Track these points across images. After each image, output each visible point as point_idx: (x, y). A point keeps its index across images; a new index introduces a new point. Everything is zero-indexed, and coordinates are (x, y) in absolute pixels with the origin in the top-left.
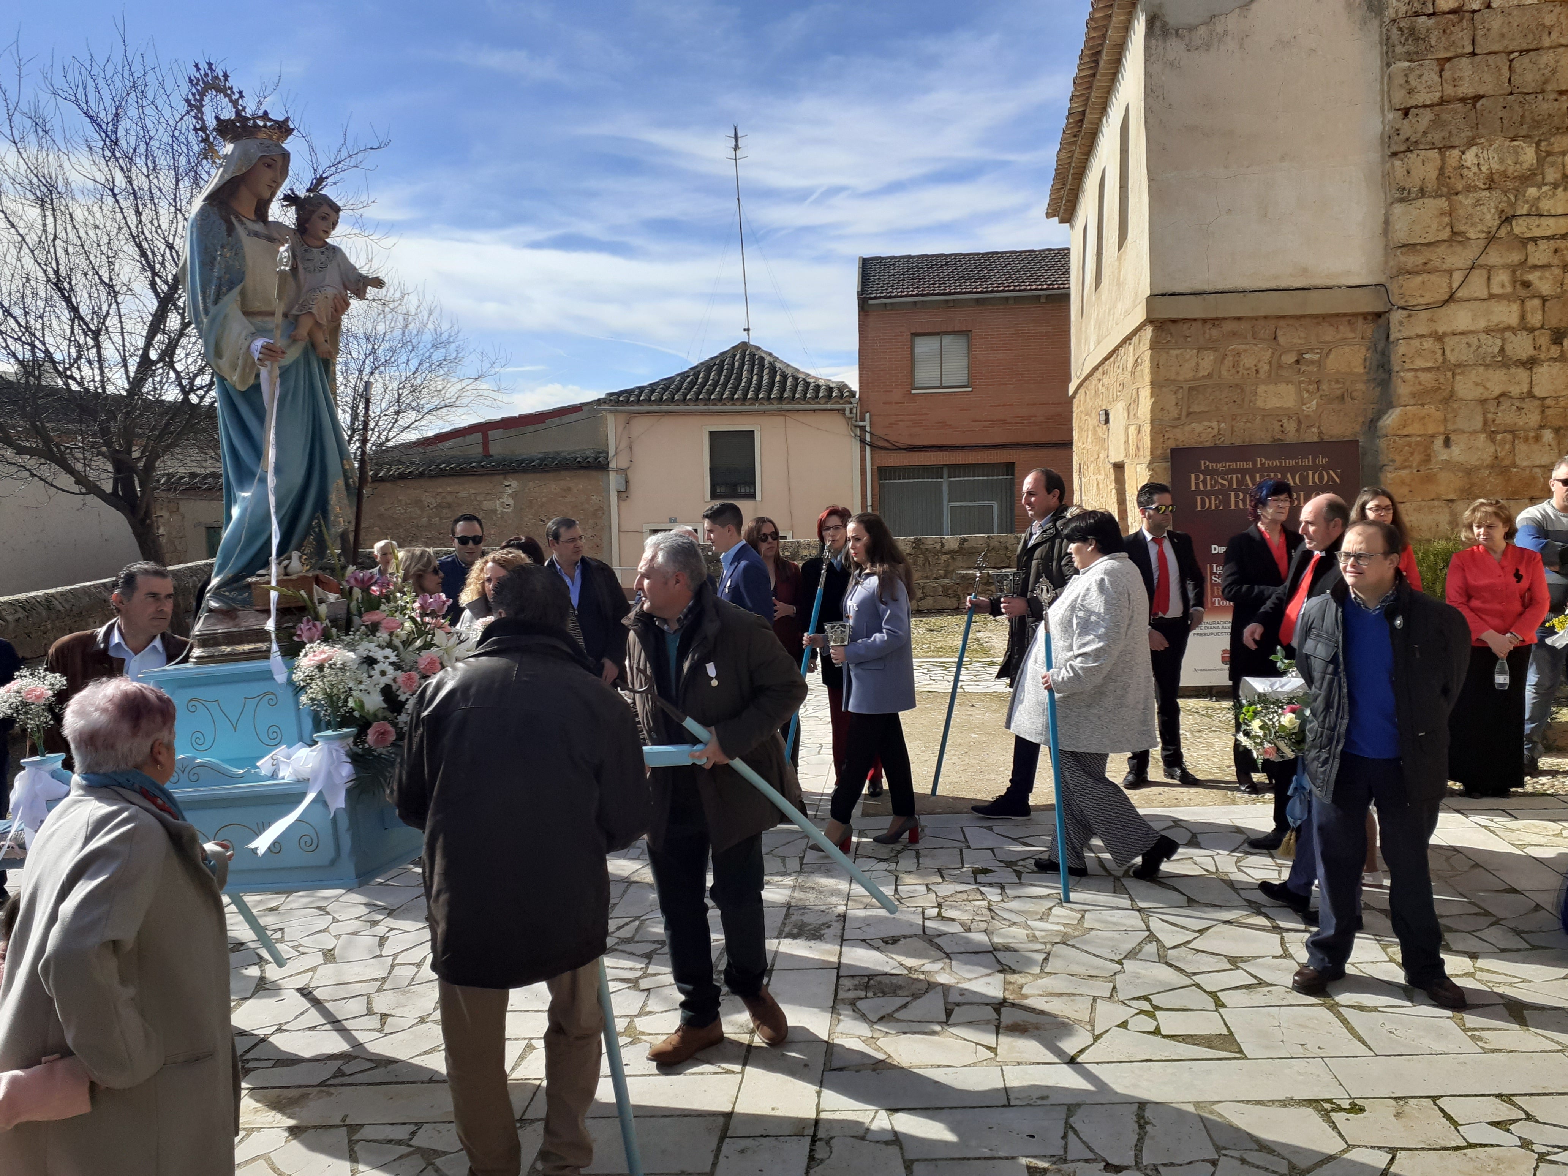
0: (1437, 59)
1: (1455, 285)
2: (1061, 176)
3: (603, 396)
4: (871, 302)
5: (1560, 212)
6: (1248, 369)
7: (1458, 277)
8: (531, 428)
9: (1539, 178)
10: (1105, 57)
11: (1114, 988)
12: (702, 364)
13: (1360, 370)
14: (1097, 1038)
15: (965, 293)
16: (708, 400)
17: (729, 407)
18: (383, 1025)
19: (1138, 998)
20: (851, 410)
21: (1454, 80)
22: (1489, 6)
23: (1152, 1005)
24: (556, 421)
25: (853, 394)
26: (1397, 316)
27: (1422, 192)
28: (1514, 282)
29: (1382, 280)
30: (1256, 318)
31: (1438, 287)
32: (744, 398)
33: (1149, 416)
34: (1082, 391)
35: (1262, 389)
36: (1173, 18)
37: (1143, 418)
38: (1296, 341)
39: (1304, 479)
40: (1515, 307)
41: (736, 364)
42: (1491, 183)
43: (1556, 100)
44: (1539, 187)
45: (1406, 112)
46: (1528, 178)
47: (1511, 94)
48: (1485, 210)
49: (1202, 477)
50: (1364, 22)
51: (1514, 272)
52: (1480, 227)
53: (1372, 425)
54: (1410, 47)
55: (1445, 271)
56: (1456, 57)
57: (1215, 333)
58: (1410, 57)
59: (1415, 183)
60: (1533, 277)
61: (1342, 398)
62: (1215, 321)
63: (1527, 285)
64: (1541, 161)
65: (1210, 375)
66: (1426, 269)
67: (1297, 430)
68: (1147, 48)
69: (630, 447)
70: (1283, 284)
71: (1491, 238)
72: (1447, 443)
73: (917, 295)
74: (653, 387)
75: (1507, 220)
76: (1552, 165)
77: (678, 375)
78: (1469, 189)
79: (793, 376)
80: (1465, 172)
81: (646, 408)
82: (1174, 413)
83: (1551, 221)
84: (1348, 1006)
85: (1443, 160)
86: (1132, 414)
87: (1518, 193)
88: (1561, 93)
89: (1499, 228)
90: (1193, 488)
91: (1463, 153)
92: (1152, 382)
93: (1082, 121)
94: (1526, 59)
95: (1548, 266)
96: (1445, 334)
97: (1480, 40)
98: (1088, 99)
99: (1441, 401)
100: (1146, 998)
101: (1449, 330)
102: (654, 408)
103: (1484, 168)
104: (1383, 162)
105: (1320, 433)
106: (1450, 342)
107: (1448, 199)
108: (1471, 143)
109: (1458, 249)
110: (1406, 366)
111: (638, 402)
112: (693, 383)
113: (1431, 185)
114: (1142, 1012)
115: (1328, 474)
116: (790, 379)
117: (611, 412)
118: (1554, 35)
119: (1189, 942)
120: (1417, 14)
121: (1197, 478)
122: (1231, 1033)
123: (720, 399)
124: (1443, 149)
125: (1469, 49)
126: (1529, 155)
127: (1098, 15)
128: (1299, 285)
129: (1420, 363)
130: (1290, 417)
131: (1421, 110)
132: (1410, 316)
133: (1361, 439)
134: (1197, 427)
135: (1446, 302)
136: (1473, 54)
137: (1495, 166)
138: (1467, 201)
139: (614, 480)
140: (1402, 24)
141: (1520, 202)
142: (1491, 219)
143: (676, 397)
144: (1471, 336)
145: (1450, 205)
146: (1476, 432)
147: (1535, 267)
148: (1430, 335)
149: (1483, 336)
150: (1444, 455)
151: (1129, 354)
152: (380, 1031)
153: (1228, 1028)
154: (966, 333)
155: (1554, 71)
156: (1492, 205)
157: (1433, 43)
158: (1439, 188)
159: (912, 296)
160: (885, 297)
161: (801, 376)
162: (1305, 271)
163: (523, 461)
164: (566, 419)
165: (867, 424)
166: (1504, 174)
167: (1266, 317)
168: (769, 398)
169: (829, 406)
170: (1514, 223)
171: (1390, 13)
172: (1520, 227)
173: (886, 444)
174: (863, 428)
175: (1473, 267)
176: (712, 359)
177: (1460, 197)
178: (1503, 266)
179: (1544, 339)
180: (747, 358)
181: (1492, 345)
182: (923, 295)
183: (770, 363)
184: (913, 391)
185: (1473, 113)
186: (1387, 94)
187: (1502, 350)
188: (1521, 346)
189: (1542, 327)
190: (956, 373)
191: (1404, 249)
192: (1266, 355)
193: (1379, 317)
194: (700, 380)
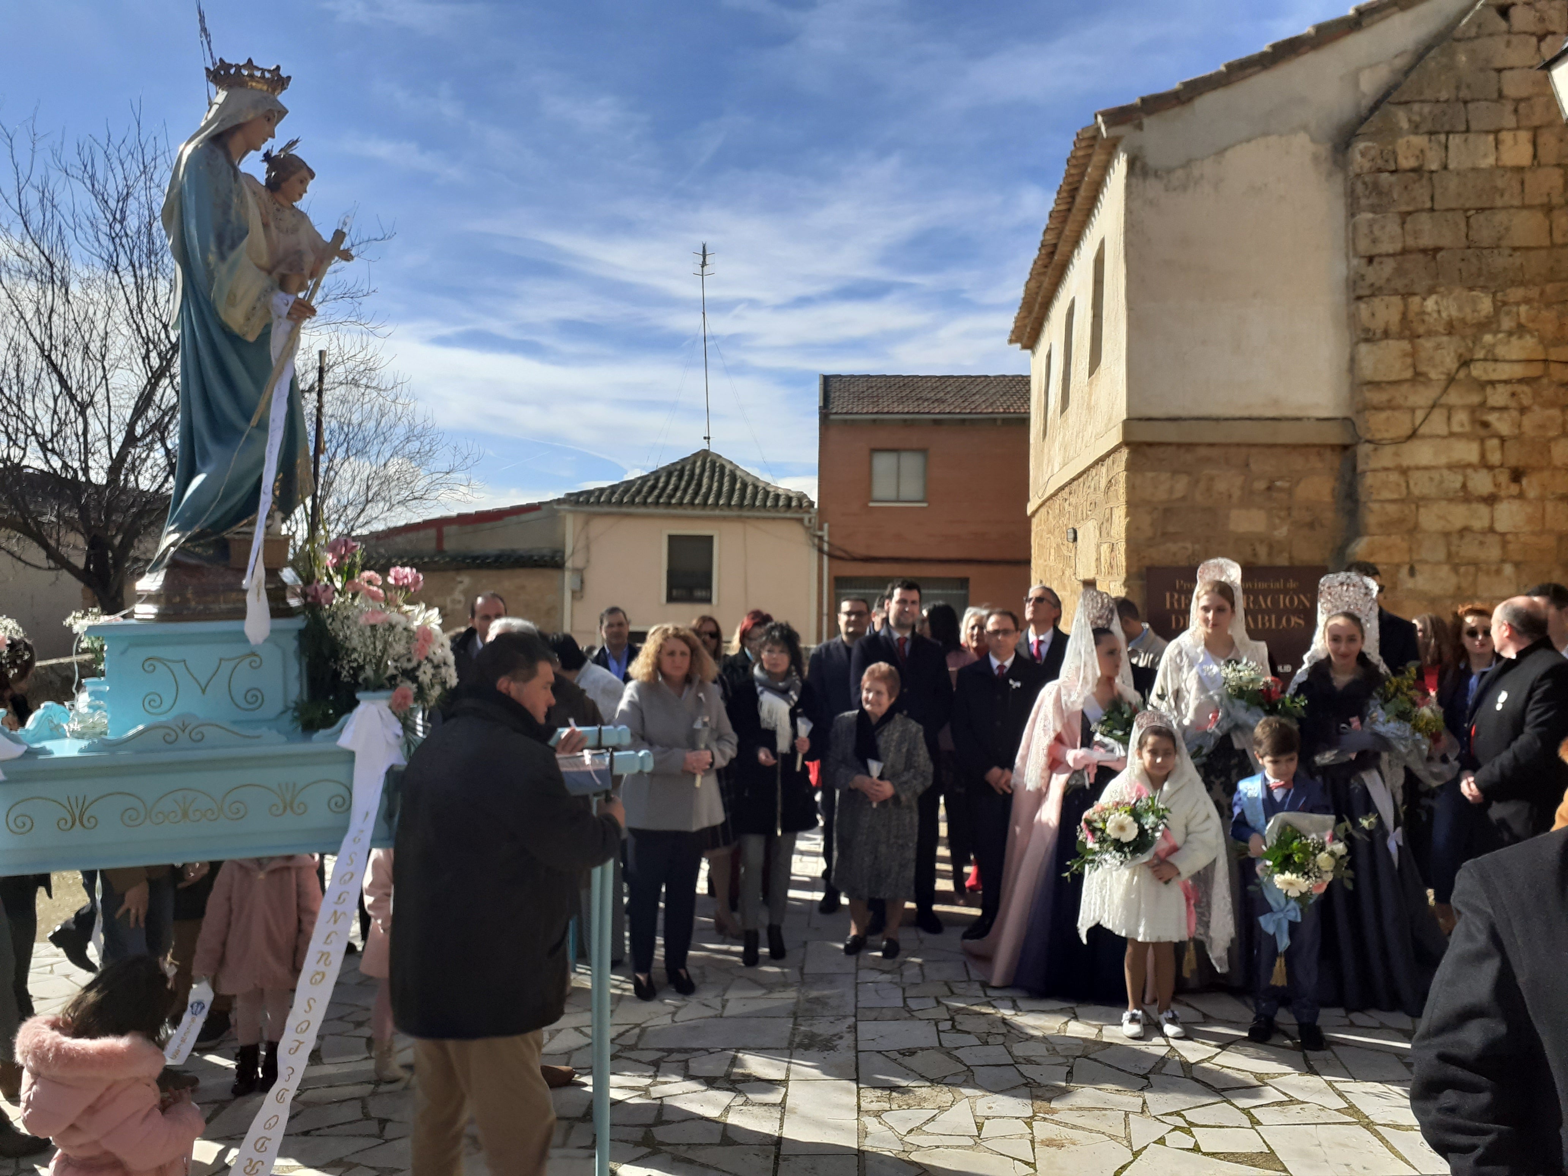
0: (1399, 213)
1: (1418, 423)
3: (562, 496)
5: (1514, 357)
6: (1220, 494)
7: (1420, 415)
8: (488, 525)
9: (1494, 326)
10: (1083, 193)
11: (1144, 1103)
12: (663, 469)
13: (1327, 498)
14: (1136, 1154)
15: (924, 413)
16: (668, 504)
17: (690, 512)
18: (382, 1130)
19: (1171, 1114)
20: (810, 519)
21: (1415, 232)
22: (1445, 167)
23: (1186, 1121)
24: (514, 518)
25: (811, 504)
26: (1364, 449)
27: (1386, 334)
28: (1473, 421)
29: (1348, 414)
30: (1229, 445)
31: (1402, 424)
32: (705, 504)
33: (1123, 535)
34: (1043, 510)
35: (1234, 513)
36: (1153, 158)
37: (1117, 537)
38: (1268, 468)
39: (1275, 602)
40: (1475, 445)
41: (697, 471)
42: (1451, 328)
43: (1511, 255)
44: (1495, 334)
45: (1370, 260)
46: (1485, 325)
47: (1469, 248)
48: (1445, 354)
49: (1176, 596)
50: (1330, 175)
51: (1473, 412)
52: (1440, 369)
53: (1339, 552)
54: (1374, 200)
55: (1408, 408)
56: (1417, 211)
57: (1189, 457)
58: (1373, 209)
59: (1378, 324)
60: (1492, 418)
61: (1311, 525)
62: (1190, 446)
63: (1486, 425)
64: (1497, 310)
65: (1184, 498)
66: (1390, 406)
67: (1270, 554)
68: (1128, 187)
69: (587, 547)
70: (1255, 414)
71: (1451, 380)
72: (1412, 572)
73: (877, 413)
74: (613, 489)
75: (1465, 363)
76: (1508, 313)
77: (638, 479)
78: (1430, 333)
79: (753, 485)
80: (1426, 318)
81: (606, 509)
82: (1150, 533)
83: (1507, 367)
84: (1384, 1125)
85: (1406, 306)
86: (1104, 533)
87: (1476, 340)
88: (1515, 249)
89: (1458, 370)
90: (1168, 607)
91: (1424, 299)
92: (1127, 502)
93: (1052, 253)
94: (1482, 217)
95: (1503, 409)
96: (1409, 468)
97: (1437, 197)
99: (1406, 532)
100: (1178, 1114)
101: (1413, 465)
102: (614, 509)
103: (1444, 315)
104: (1349, 305)
105: (1291, 558)
106: (1413, 475)
107: (1411, 341)
108: (1431, 291)
109: (1421, 388)
110: (1374, 497)
111: (598, 502)
112: (654, 487)
114: (1176, 1128)
115: (1299, 598)
116: (750, 488)
117: (570, 512)
118: (1507, 197)
119: (1212, 1058)
120: (1380, 170)
121: (1172, 597)
122: (1272, 1152)
123: (680, 504)
124: (1406, 295)
125: (1428, 205)
126: (1486, 305)
127: (1080, 153)
128: (1270, 416)
129: (1386, 495)
130: (1261, 542)
131: (1385, 259)
132: (1375, 450)
133: (1330, 566)
134: (1172, 547)
135: (1409, 437)
136: (1432, 210)
137: (1454, 313)
138: (1427, 344)
139: (569, 579)
140: (1367, 179)
141: (1477, 348)
142: (1450, 362)
143: (637, 500)
144: (1433, 471)
145: (1413, 347)
146: (1438, 563)
147: (1494, 409)
148: (1395, 469)
149: (1445, 472)
150: (1410, 584)
151: (1102, 474)
152: (380, 1137)
153: (1268, 1146)
154: (923, 451)
155: (1507, 229)
156: (1452, 349)
157: (1395, 196)
158: (1402, 331)
159: (871, 414)
160: (846, 413)
161: (761, 485)
162: (1276, 402)
163: (477, 558)
164: (525, 517)
165: (825, 534)
166: (1463, 321)
167: (1238, 445)
168: (729, 505)
169: (788, 515)
170: (1472, 366)
171: (1354, 169)
172: (1477, 371)
173: (842, 554)
174: (821, 538)
175: (1433, 407)
176: (673, 464)
177: (1421, 341)
178: (1463, 407)
179: (1504, 478)
180: (708, 465)
181: (1454, 481)
182: (882, 413)
183: (731, 471)
184: (872, 504)
185: (1433, 264)
186: (1352, 241)
187: (1464, 486)
188: (1482, 483)
189: (1502, 466)
190: (912, 488)
191: (1370, 387)
192: (1239, 481)
193: (1346, 449)
194: (661, 485)
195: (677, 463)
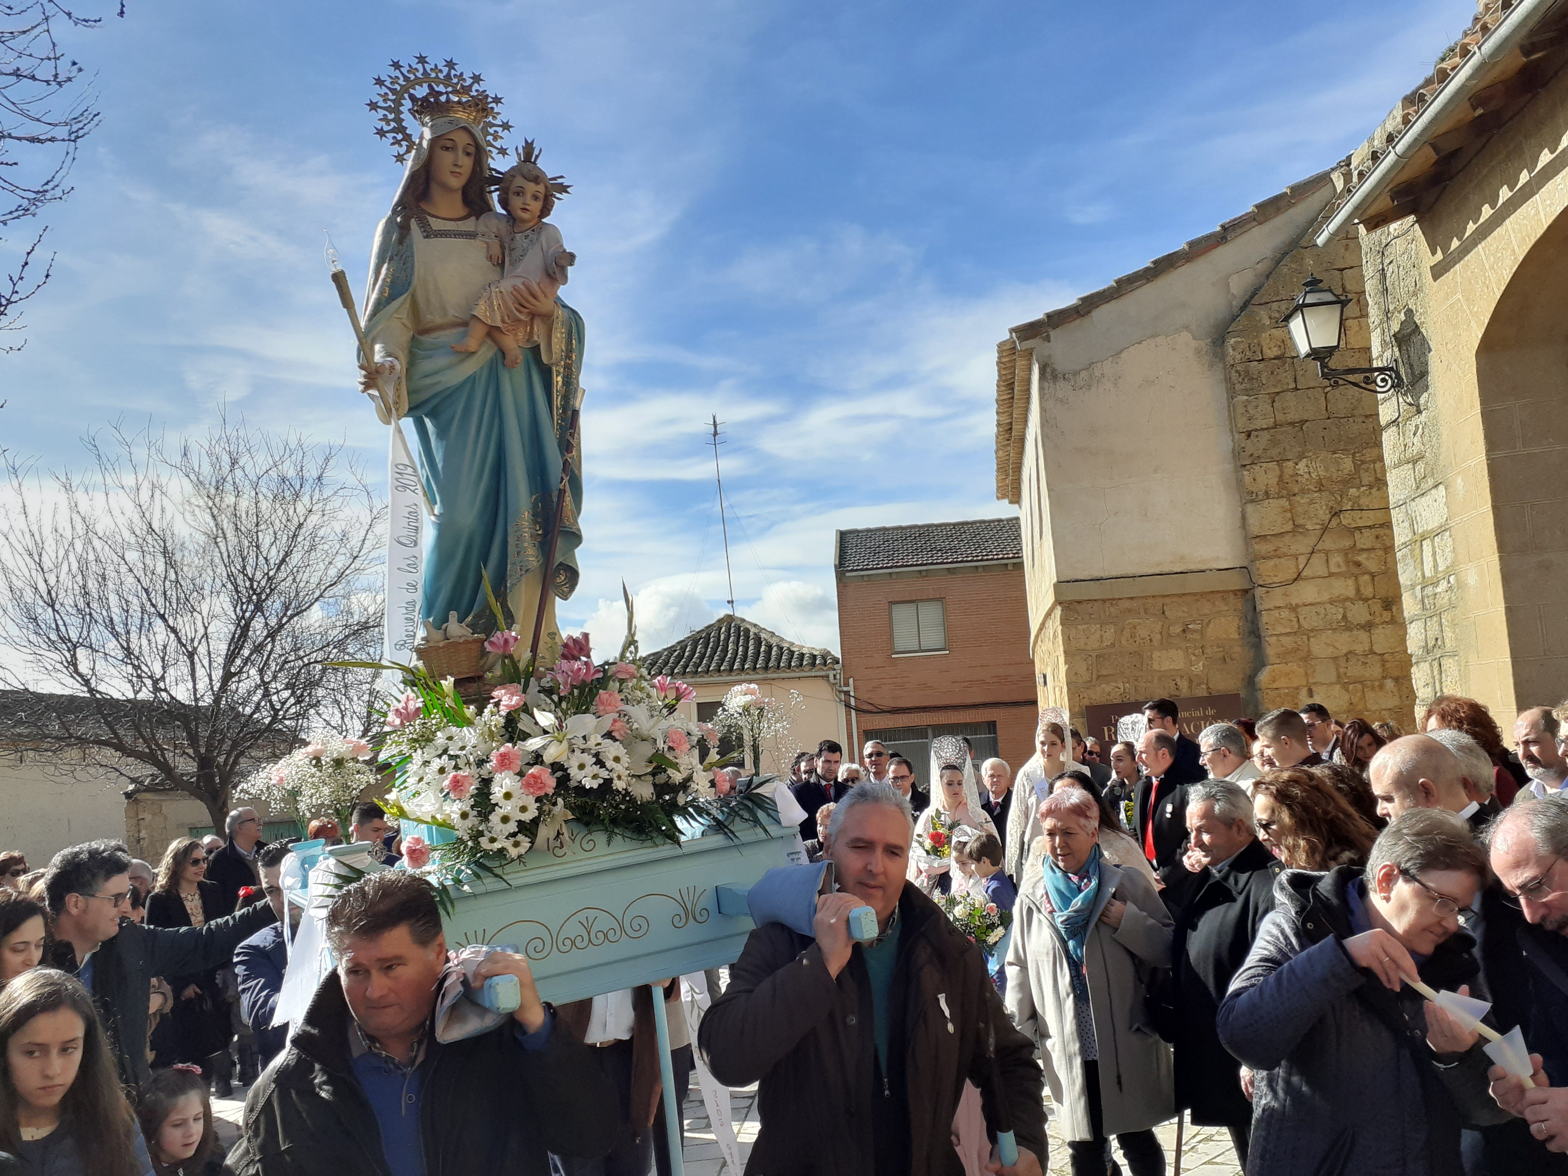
0: (1269, 394)
1: (1301, 567)
2: (1002, 468)
4: (848, 574)
5: (1376, 506)
6: (1143, 639)
7: (1302, 560)
9: (1357, 481)
12: (688, 638)
13: (1234, 635)
15: (937, 564)
16: (695, 672)
17: (716, 678)
20: (835, 676)
21: (1284, 409)
25: (836, 661)
26: (1259, 592)
27: (1267, 495)
28: (1347, 562)
29: (1244, 563)
30: (1146, 597)
31: (1288, 569)
32: (731, 669)
33: (1065, 679)
36: (1061, 364)
37: (1062, 680)
38: (1180, 614)
40: (1351, 582)
41: (722, 637)
42: (1321, 486)
43: (1362, 423)
44: (1358, 488)
45: (1248, 434)
46: (1347, 482)
47: (1329, 418)
48: (1319, 508)
50: (1211, 365)
51: (1346, 555)
52: (1315, 520)
53: (1251, 681)
54: (1247, 385)
55: (1291, 555)
56: (1283, 391)
57: (1112, 609)
58: (1247, 392)
59: (1260, 487)
60: (1362, 558)
61: (1223, 660)
62: (1113, 601)
63: (1358, 564)
64: (1356, 469)
65: (1113, 645)
66: (1277, 554)
67: (1190, 687)
68: (1041, 389)
70: (1165, 570)
71: (1325, 529)
72: (1310, 693)
73: (891, 567)
75: (1336, 514)
77: (665, 650)
78: (1303, 491)
79: (778, 646)
80: (1299, 479)
82: (1086, 676)
83: (1372, 514)
85: (1281, 470)
86: (1056, 678)
87: (1343, 494)
89: (1330, 521)
90: (1107, 739)
91: (1296, 464)
92: (1065, 652)
93: (1011, 429)
94: (1337, 392)
95: (1373, 549)
96: (1297, 606)
97: (1299, 378)
98: (1012, 414)
99: (1301, 659)
101: (1300, 603)
103: (1313, 475)
104: (1236, 472)
105: (1210, 688)
106: (1303, 611)
107: (1289, 499)
108: (1301, 456)
109: (1300, 538)
110: (1271, 632)
112: (680, 657)
113: (1273, 490)
116: (775, 649)
120: (1249, 360)
123: (707, 671)
124: (1281, 461)
125: (1292, 386)
126: (1348, 464)
128: (1179, 570)
129: (1280, 629)
130: (1182, 677)
131: (1260, 432)
132: (1269, 592)
133: (1243, 694)
134: (1107, 688)
135: (1296, 579)
136: (1296, 389)
137: (1323, 474)
138: (1303, 500)
140: (1239, 368)
141: (1345, 500)
142: (1323, 514)
143: (665, 671)
144: (1318, 606)
145: (1290, 505)
146: (1333, 685)
147: (1363, 550)
148: (1286, 607)
149: (1328, 606)
151: (1052, 623)
154: (941, 599)
155: (1357, 402)
156: (1323, 503)
157: (1264, 381)
158: (1280, 491)
159: (887, 568)
160: (862, 570)
161: (786, 645)
162: (1182, 558)
165: (851, 689)
166: (1330, 479)
167: (1153, 597)
168: (755, 668)
169: (813, 674)
170: (1342, 516)
171: (1229, 360)
172: (1346, 519)
173: (870, 708)
174: (847, 693)
175: (1313, 552)
176: (699, 632)
177: (1297, 498)
178: (1337, 550)
179: (1377, 607)
180: (732, 630)
181: (1336, 613)
182: (897, 567)
183: (755, 634)
184: (893, 656)
185: (1300, 433)
186: (1232, 419)
187: (1345, 617)
188: (1359, 613)
189: (1374, 597)
190: (933, 637)
191: (1257, 540)
192: (1158, 627)
193: (1247, 594)
194: (687, 654)
195: (702, 631)
